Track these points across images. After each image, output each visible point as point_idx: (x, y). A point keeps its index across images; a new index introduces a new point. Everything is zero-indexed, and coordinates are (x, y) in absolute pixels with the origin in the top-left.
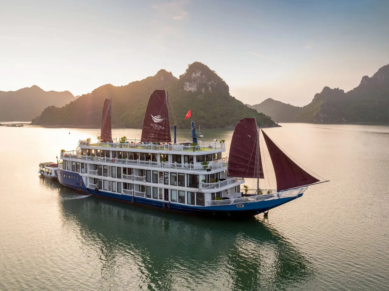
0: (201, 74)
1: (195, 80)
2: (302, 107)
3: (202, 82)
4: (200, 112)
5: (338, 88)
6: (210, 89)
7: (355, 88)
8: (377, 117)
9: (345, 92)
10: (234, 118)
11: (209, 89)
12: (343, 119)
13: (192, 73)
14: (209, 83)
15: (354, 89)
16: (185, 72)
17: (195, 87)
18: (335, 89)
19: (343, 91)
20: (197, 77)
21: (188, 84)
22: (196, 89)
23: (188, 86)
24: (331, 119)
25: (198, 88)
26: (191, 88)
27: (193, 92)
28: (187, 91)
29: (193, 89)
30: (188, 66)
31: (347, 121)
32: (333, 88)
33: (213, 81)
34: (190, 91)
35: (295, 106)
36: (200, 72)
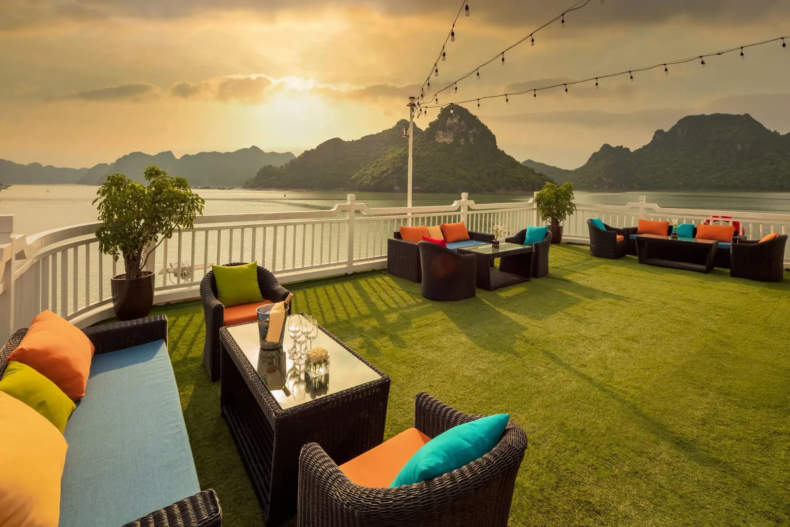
0: (460, 120)
1: (450, 128)
2: (572, 170)
3: (461, 130)
4: (458, 170)
5: (622, 146)
6: (471, 140)
7: (644, 145)
8: (680, 183)
9: (632, 150)
10: (506, 178)
11: (469, 140)
12: (635, 184)
13: (447, 118)
14: (470, 131)
15: (643, 147)
16: (437, 118)
17: (451, 137)
18: (617, 147)
19: (628, 149)
20: (455, 123)
21: (441, 133)
22: (452, 140)
23: (441, 137)
24: (619, 185)
25: (455, 138)
26: (444, 138)
27: (448, 143)
28: (440, 143)
29: (448, 140)
30: (440, 110)
31: (640, 187)
32: (615, 146)
33: (475, 129)
34: (444, 143)
35: (563, 169)
36: (458, 117)
